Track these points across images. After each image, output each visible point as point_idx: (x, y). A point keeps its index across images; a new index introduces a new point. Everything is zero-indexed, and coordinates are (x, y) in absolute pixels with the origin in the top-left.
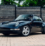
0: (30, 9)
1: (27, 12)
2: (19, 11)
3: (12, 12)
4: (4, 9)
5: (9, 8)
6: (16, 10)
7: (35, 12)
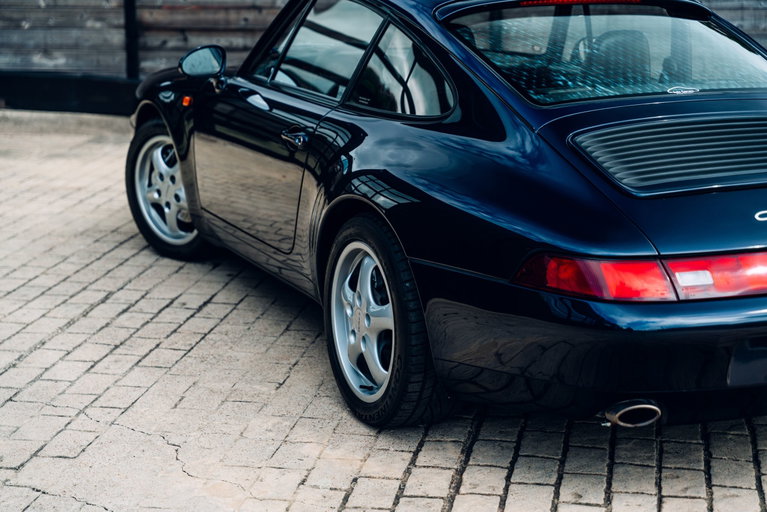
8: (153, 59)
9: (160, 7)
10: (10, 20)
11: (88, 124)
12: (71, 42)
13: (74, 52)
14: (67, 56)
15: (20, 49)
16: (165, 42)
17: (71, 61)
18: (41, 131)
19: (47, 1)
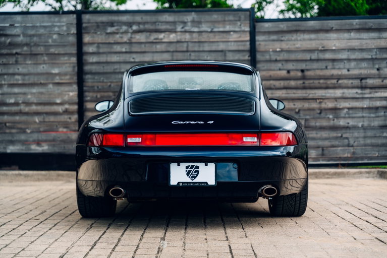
0: (349, 31)
1: (328, 56)
2: (278, 46)
3: (230, 56)
4: (179, 34)
5: (212, 29)
6: (257, 43)
7: (378, 53)
10: (21, 129)
11: (62, 176)
12: (51, 138)
13: (53, 143)
14: (49, 145)
15: (24, 142)
17: (50, 148)
18: (39, 180)
19: (40, 119)
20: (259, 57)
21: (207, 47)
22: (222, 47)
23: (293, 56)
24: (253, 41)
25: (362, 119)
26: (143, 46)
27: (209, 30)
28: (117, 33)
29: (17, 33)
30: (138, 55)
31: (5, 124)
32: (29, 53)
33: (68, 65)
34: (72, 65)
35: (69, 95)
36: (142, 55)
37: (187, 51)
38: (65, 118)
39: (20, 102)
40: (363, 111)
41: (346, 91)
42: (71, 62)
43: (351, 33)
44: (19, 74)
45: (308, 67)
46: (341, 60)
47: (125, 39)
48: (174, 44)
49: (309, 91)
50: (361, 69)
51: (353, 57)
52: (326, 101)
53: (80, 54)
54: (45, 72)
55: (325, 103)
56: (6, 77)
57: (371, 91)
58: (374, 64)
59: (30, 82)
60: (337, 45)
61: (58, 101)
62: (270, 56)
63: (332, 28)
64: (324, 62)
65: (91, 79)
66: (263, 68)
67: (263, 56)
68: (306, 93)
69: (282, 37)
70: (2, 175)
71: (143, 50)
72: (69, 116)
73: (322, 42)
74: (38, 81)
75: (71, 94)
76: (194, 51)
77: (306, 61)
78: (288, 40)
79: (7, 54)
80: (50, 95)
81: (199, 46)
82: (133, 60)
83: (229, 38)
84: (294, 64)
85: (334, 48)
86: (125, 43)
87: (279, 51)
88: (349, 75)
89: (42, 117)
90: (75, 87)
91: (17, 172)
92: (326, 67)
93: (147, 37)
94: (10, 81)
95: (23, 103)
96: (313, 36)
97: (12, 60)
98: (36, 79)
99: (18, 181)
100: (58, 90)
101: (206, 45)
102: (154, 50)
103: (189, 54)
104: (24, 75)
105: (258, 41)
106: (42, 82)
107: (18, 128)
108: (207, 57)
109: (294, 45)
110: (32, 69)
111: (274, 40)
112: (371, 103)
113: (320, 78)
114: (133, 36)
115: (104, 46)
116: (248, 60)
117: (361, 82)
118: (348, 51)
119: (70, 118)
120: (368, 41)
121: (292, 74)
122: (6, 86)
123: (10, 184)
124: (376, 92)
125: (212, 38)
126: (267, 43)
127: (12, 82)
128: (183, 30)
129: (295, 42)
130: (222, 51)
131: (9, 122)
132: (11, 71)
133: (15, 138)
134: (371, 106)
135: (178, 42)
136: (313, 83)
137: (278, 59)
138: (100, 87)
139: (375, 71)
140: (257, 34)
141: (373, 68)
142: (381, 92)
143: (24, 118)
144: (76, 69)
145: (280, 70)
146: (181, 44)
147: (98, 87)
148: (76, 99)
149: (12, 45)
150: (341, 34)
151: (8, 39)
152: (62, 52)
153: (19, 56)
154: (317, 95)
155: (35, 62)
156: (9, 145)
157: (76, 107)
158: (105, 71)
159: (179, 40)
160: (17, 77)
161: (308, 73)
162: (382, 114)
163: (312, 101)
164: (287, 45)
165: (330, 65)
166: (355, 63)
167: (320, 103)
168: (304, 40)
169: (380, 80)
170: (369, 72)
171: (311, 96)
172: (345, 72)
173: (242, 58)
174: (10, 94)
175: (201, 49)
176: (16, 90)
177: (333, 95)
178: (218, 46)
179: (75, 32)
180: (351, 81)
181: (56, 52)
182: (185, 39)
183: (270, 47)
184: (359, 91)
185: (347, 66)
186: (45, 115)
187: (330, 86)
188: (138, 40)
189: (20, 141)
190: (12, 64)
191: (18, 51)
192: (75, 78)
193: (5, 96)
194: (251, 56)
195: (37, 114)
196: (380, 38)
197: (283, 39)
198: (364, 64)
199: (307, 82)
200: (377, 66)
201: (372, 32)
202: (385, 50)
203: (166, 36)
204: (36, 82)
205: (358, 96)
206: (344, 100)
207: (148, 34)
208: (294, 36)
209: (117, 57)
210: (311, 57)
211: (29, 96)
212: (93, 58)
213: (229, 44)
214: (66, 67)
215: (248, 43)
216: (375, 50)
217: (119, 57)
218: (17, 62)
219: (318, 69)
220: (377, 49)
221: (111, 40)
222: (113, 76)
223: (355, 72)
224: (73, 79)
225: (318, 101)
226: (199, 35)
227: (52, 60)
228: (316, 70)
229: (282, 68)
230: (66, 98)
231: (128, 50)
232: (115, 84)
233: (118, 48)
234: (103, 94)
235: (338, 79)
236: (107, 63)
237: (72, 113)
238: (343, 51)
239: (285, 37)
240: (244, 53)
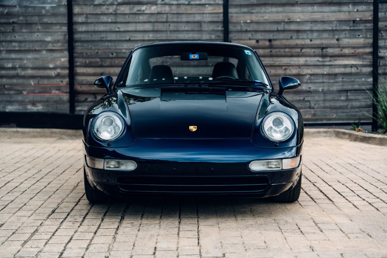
0: (312, 4)
1: (293, 27)
2: (248, 18)
3: (205, 27)
4: (159, 6)
5: (190, 2)
6: (230, 15)
7: (338, 25)
8: (81, 106)
9: (85, 84)
10: (18, 90)
11: (55, 133)
12: (45, 99)
13: (47, 104)
14: (42, 105)
15: (21, 103)
16: (86, 99)
17: (44, 108)
18: (34, 137)
19: (35, 82)
20: (231, 27)
21: (184, 19)
22: (198, 18)
23: (261, 28)
24: (226, 13)
25: (322, 84)
26: (127, 16)
27: (187, 3)
28: (104, 5)
29: (13, 4)
30: (123, 25)
31: (4, 86)
32: (24, 22)
33: (59, 34)
34: (63, 33)
35: (61, 60)
36: (126, 25)
37: (167, 22)
38: (58, 81)
39: (17, 66)
40: (323, 77)
41: (308, 59)
42: (62, 31)
43: (314, 6)
44: (15, 41)
45: (275, 37)
46: (305, 31)
47: (111, 10)
48: (155, 15)
49: (275, 59)
50: (322, 39)
51: (315, 28)
52: (290, 68)
53: (71, 24)
54: (39, 39)
55: (290, 70)
56: (4, 43)
57: (331, 59)
58: (334, 35)
59: (26, 49)
60: (301, 17)
61: (51, 66)
62: (241, 26)
63: (298, 2)
64: (289, 33)
65: (80, 46)
66: (235, 38)
67: (235, 26)
68: (273, 61)
69: (252, 10)
70: (2, 132)
71: (127, 21)
72: (61, 80)
73: (288, 14)
74: (33, 47)
75: (63, 60)
76: (173, 22)
77: (273, 31)
78: (258, 13)
79: (5, 23)
80: (44, 60)
81: (178, 17)
82: (118, 30)
83: (204, 11)
84: (262, 34)
85: (298, 20)
86: (111, 14)
87: (249, 22)
88: (312, 45)
89: (37, 80)
90: (66, 53)
91: (15, 129)
92: (291, 37)
93: (131, 9)
94: (8, 47)
95: (20, 67)
96: (280, 9)
97: (9, 29)
98: (31, 46)
99: (16, 137)
100: (51, 55)
101: (184, 16)
102: (138, 21)
103: (168, 24)
104: (20, 42)
105: (231, 13)
106: (37, 49)
107: (15, 90)
108: (185, 27)
109: (263, 17)
110: (27, 37)
111: (244, 13)
112: (331, 70)
113: (286, 47)
114: (118, 8)
115: (92, 16)
116: (221, 31)
117: (322, 51)
118: (311, 23)
119: (62, 81)
120: (329, 14)
121: (261, 43)
122: (4, 52)
123: (9, 140)
124: (335, 60)
125: (189, 10)
126: (238, 15)
127: (9, 49)
128: (163, 2)
129: (264, 15)
130: (198, 22)
131: (7, 85)
132: (9, 38)
133: (13, 99)
134: (330, 72)
135: (158, 13)
136: (280, 51)
137: (248, 29)
138: (88, 54)
139: (334, 42)
140: (229, 6)
141: (333, 38)
142: (340, 60)
143: (21, 81)
144: (67, 36)
145: (250, 39)
146: (161, 15)
147: (87, 54)
148: (67, 64)
149: (9, 15)
150: (305, 7)
151: (6, 9)
152: (55, 22)
153: (16, 25)
154: (282, 62)
155: (30, 31)
156: (8, 105)
157: (66, 72)
158: (93, 39)
159: (160, 12)
160: (14, 44)
161: (275, 43)
162: (340, 79)
163: (278, 67)
164: (257, 17)
165: (295, 35)
166: (317, 34)
167: (285, 69)
168: (272, 12)
169: (339, 50)
170: (329, 42)
171: (277, 63)
172: (308, 42)
173: (216, 29)
174: (8, 59)
175: (179, 20)
176: (13, 56)
177: (296, 63)
178: (194, 17)
179: (66, 4)
180: (313, 50)
181: (49, 22)
182: (165, 11)
183: (241, 19)
184: (320, 59)
185: (310, 36)
186: (39, 78)
187: (295, 54)
188: (122, 11)
189: (17, 102)
190: (9, 32)
191: (15, 20)
192: (66, 45)
193: (4, 61)
194: (224, 26)
195: (33, 77)
196: (340, 11)
197: (253, 11)
198: (325, 35)
199: (274, 51)
200: (337, 37)
201: (333, 6)
202: (344, 22)
203: (148, 8)
204: (31, 49)
205: (319, 64)
206: (307, 67)
207: (131, 6)
208: (263, 9)
209: (104, 26)
210: (277, 29)
211: (25, 62)
212: (82, 28)
213: (205, 15)
214: (58, 35)
215: (222, 15)
216: (336, 22)
217: (106, 26)
218: (13, 31)
219: (284, 39)
220: (337, 21)
221: (98, 11)
222: (100, 44)
223: (317, 42)
224: (64, 46)
225: (283, 68)
226: (178, 7)
227: (45, 28)
228: (282, 40)
229: (251, 38)
230: (58, 63)
231: (113, 21)
232: (102, 51)
233: (104, 19)
234: (91, 60)
235: (302, 48)
236: (95, 32)
237: (63, 77)
238: (306, 23)
239: (255, 9)
240: (218, 24)
